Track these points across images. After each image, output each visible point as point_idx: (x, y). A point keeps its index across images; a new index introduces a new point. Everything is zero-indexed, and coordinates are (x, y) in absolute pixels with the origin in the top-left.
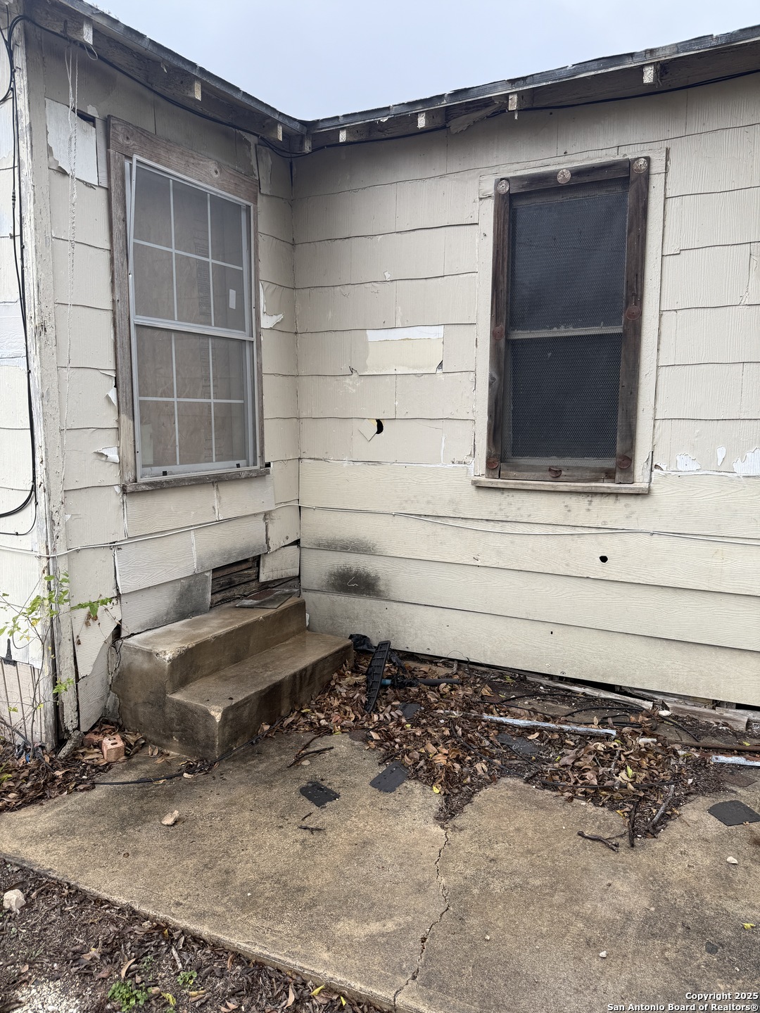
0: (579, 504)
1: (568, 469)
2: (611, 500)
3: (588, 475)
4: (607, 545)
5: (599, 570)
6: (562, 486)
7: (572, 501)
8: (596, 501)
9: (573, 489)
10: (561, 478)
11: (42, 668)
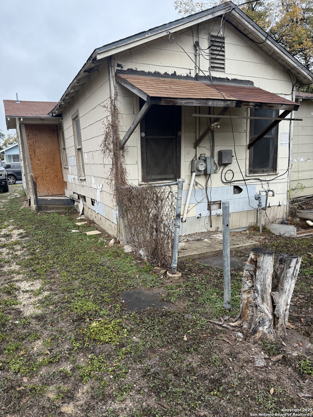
11: (287, 204)
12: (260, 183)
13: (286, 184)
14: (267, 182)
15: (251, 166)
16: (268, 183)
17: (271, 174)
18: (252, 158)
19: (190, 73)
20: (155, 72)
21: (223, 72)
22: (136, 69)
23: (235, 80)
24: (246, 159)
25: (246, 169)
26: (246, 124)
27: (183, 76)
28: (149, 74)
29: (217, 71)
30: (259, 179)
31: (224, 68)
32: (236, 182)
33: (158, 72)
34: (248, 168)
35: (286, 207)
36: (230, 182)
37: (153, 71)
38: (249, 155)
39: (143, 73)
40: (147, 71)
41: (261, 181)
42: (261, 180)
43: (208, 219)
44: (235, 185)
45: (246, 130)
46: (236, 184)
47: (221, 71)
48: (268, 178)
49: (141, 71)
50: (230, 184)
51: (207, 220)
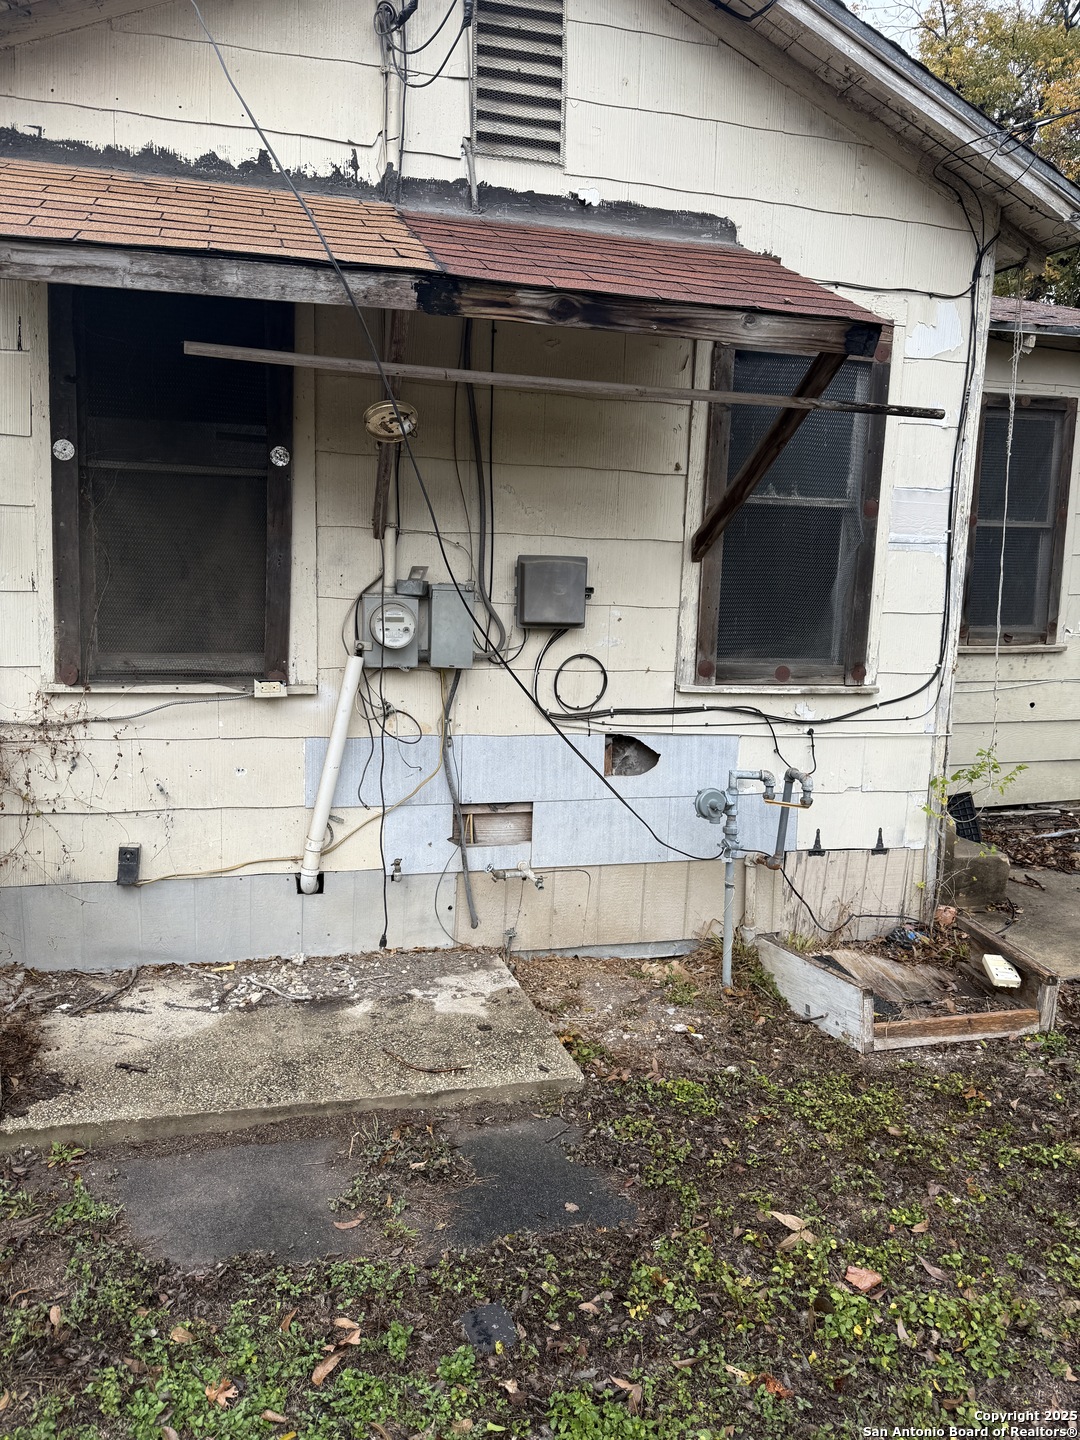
0: (1018, 663)
1: (1017, 634)
2: (1038, 658)
3: (1030, 639)
4: (1037, 693)
5: (1029, 714)
6: (1015, 649)
7: (1013, 661)
8: (1030, 659)
9: (1021, 651)
10: (1013, 642)
11: (926, 848)
12: (764, 730)
13: (928, 744)
14: (806, 728)
15: (707, 646)
16: (810, 732)
17: (826, 689)
18: (716, 603)
19: (354, 165)
20: (147, 152)
21: (552, 164)
22: (36, 132)
23: (621, 210)
24: (681, 606)
25: (682, 654)
26: (683, 434)
27: (309, 173)
28: (113, 157)
29: (513, 158)
30: (758, 714)
31: (555, 147)
32: (619, 719)
33: (163, 151)
34: (689, 651)
35: (919, 859)
36: (586, 716)
37: (134, 143)
38: (695, 589)
39: (76, 152)
40: (98, 140)
41: (768, 719)
42: (766, 717)
43: (453, 885)
44: (616, 730)
45: (683, 465)
46: (622, 725)
47: (538, 162)
48: (809, 710)
49: (68, 143)
50: (584, 724)
51: (449, 893)
